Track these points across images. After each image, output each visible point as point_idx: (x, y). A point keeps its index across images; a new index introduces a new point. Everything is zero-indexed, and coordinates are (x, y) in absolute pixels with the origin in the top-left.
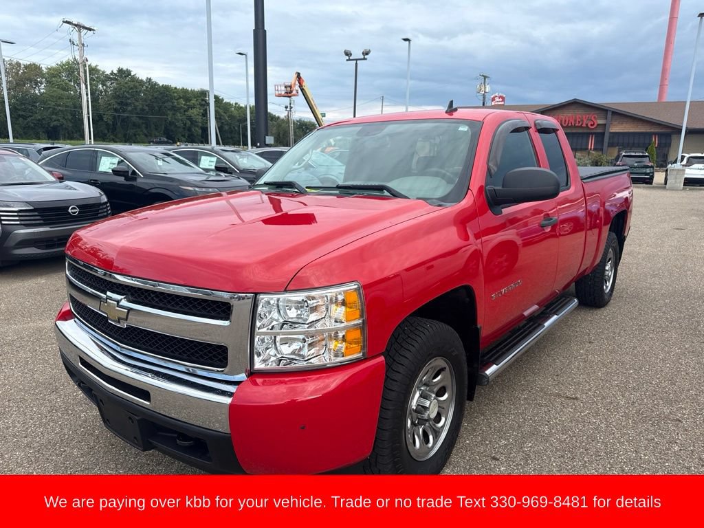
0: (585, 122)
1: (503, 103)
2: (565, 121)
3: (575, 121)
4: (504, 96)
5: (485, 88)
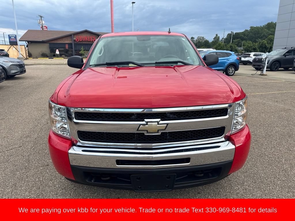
0: (91, 39)
1: (47, 29)
2: (84, 39)
3: (88, 39)
4: (47, 26)
5: (42, 22)
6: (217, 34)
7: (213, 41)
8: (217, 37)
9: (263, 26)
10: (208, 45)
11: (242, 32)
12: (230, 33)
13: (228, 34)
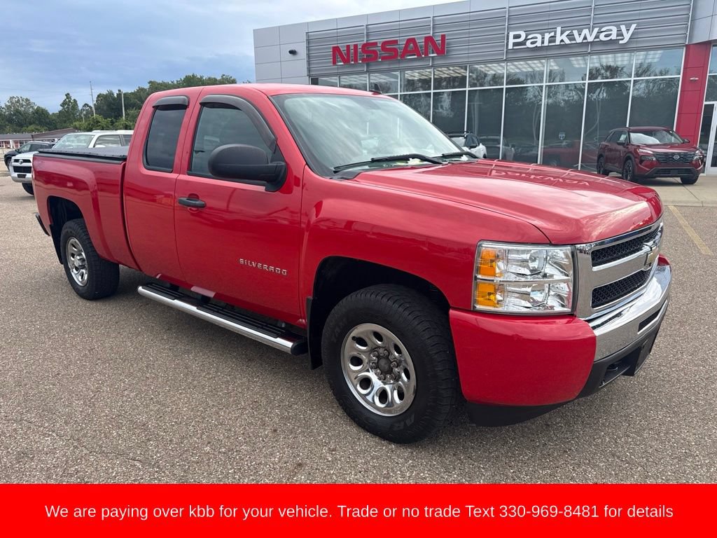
6: (68, 94)
7: (60, 112)
8: (70, 101)
9: (177, 81)
10: (48, 120)
11: (132, 93)
12: (105, 92)
13: (98, 96)
